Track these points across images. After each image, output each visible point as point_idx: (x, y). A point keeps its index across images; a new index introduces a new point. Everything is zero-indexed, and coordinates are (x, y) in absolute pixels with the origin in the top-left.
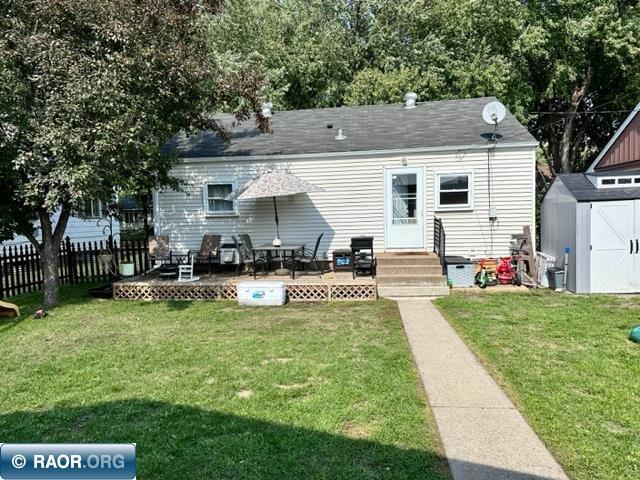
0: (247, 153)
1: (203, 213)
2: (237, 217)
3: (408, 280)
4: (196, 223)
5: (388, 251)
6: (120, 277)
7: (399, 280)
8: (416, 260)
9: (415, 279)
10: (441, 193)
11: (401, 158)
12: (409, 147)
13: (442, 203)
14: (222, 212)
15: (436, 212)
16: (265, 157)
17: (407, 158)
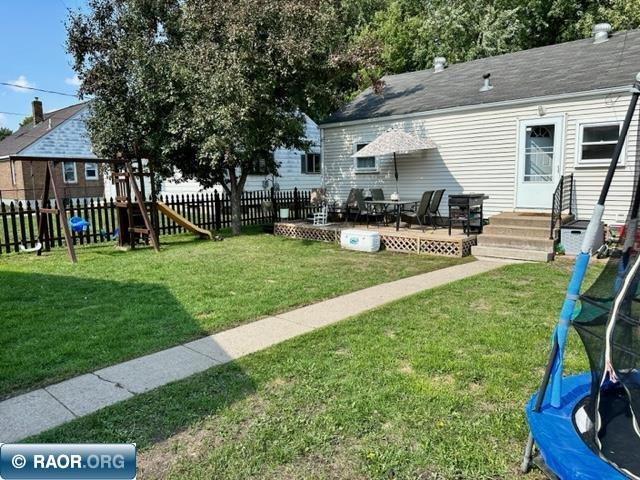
0: (387, 114)
1: (353, 170)
2: (378, 173)
3: (509, 241)
4: (348, 179)
5: (516, 210)
6: (280, 220)
7: (500, 241)
8: (531, 221)
9: (518, 241)
10: (583, 146)
11: (537, 107)
12: (551, 93)
13: (583, 158)
14: (368, 169)
15: (577, 168)
16: (402, 116)
17: (545, 106)
